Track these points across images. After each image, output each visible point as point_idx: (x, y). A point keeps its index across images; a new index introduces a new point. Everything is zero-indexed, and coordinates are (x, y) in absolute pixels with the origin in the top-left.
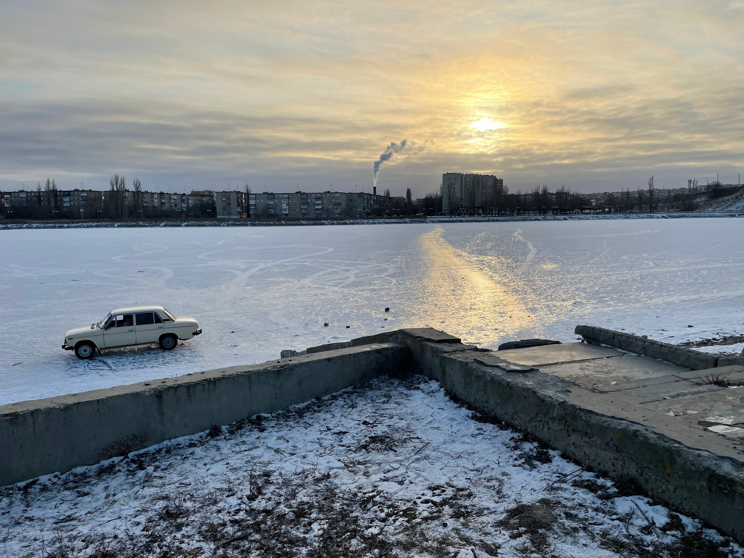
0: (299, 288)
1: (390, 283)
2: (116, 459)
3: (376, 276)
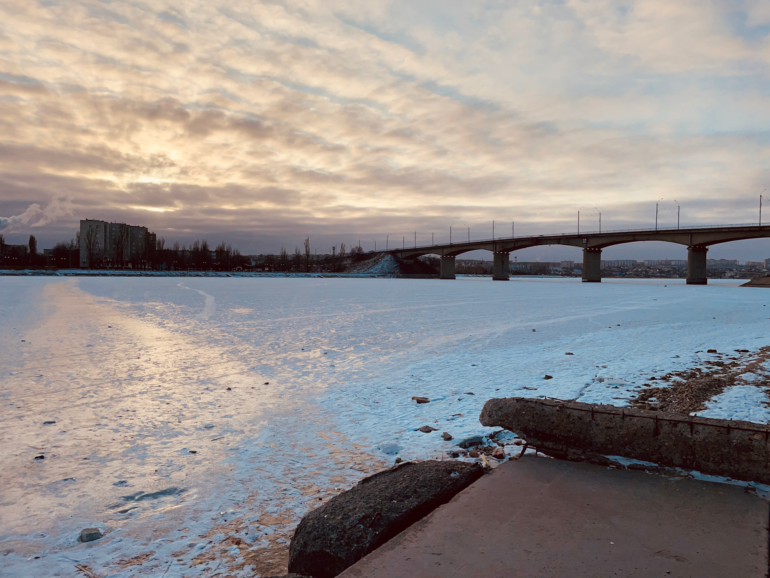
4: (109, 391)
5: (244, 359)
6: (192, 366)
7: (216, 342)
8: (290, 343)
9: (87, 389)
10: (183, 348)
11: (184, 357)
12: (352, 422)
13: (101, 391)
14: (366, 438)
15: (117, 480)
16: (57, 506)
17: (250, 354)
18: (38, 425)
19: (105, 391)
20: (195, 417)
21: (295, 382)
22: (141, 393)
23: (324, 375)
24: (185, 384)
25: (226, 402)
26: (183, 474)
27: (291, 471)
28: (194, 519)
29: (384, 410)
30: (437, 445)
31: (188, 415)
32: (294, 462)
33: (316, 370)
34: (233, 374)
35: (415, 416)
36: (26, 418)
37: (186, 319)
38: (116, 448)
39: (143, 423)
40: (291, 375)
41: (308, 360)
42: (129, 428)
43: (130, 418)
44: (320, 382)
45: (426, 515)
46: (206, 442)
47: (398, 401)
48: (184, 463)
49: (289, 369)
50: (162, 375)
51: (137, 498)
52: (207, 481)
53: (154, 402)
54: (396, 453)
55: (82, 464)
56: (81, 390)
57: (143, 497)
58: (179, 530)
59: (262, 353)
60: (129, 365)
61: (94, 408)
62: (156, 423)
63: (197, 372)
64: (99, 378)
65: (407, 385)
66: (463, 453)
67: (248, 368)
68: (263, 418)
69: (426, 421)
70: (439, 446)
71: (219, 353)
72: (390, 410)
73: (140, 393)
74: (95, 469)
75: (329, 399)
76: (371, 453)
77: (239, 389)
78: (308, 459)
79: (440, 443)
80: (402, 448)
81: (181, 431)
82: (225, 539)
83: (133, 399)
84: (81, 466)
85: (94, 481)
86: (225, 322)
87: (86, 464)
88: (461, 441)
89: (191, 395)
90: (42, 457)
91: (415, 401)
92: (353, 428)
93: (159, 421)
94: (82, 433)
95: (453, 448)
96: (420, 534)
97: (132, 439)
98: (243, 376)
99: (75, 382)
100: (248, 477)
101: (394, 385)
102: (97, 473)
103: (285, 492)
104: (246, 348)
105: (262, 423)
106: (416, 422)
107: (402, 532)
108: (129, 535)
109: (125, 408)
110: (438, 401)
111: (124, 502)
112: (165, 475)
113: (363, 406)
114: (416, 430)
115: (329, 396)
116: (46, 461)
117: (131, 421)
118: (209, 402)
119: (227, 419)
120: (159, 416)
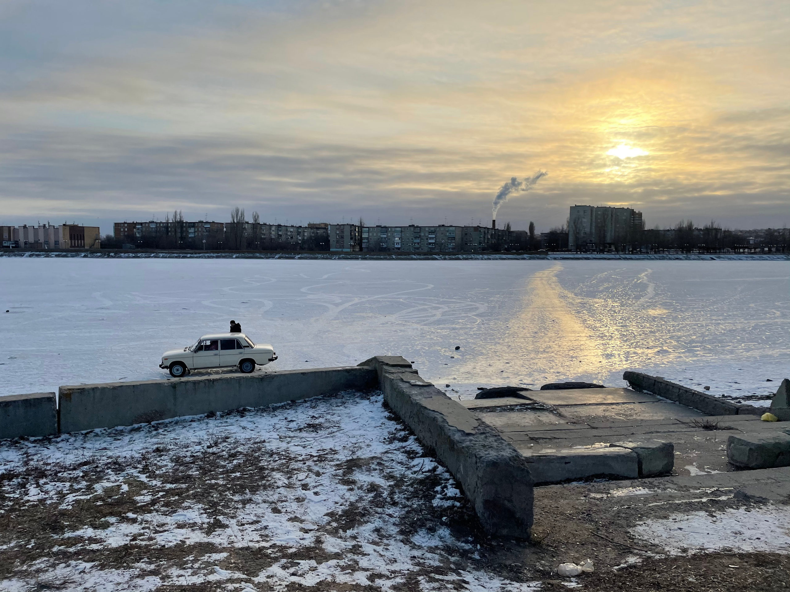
0: (383, 324)
1: (474, 323)
2: (143, 424)
3: (463, 315)
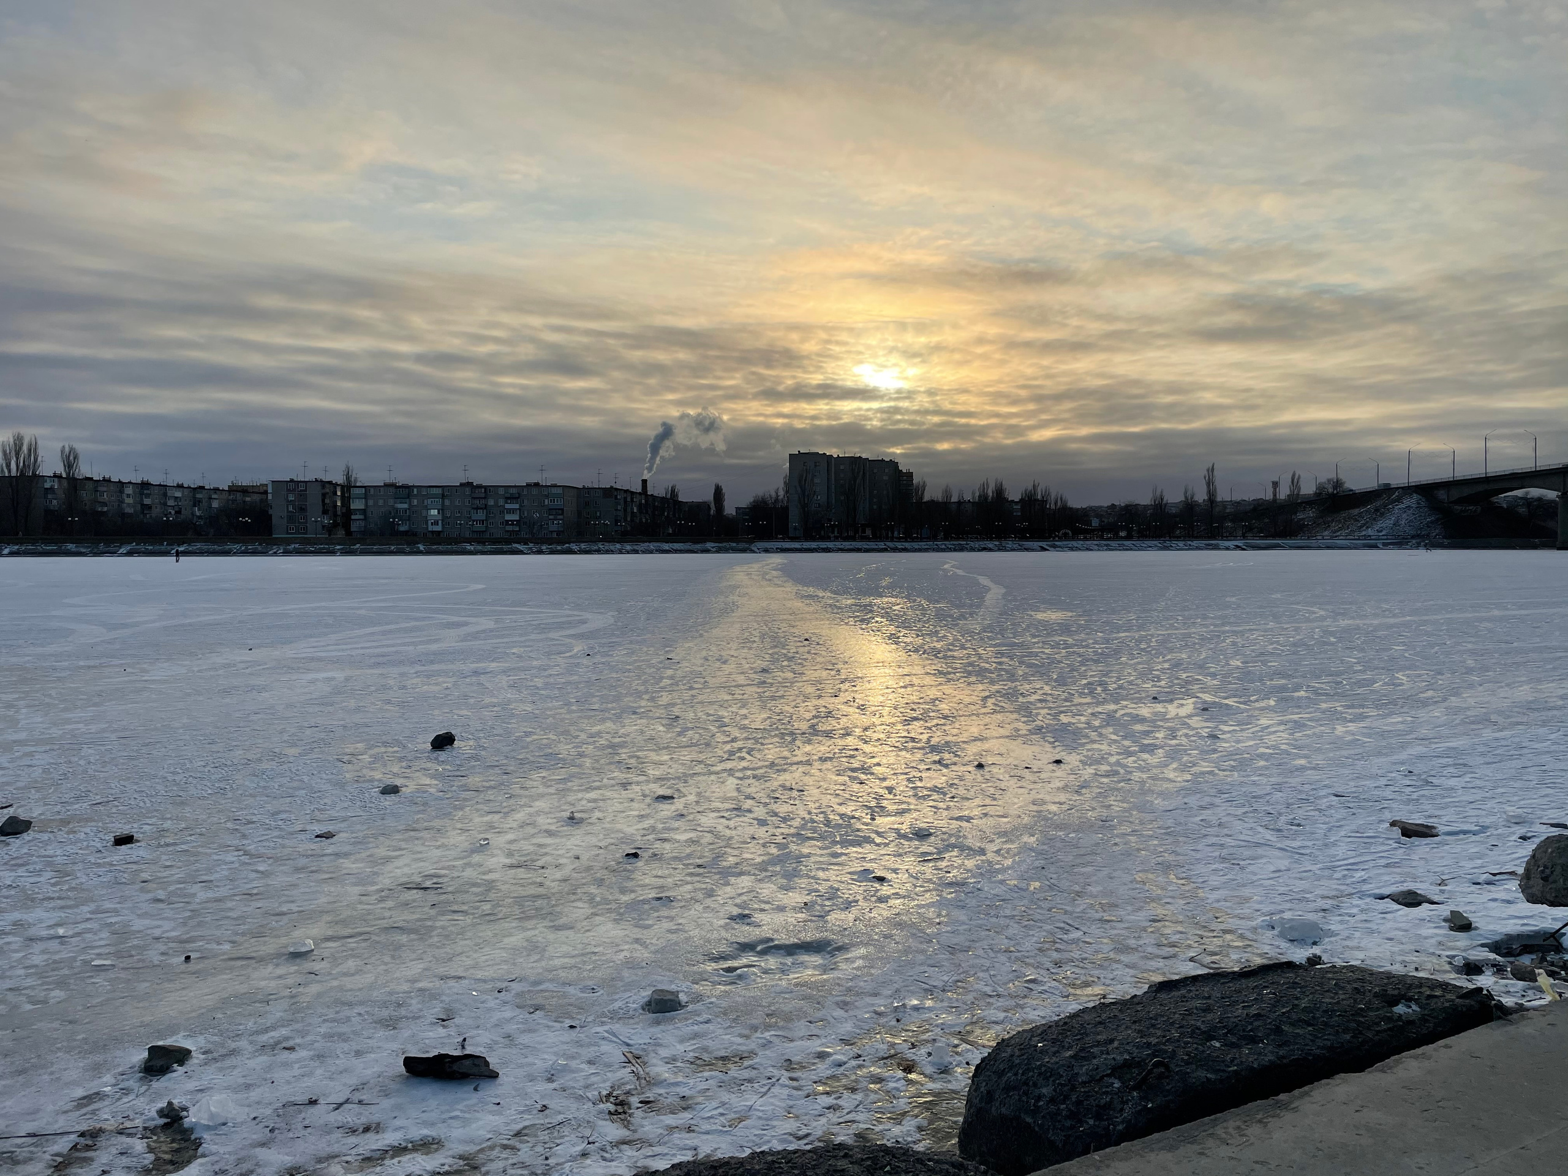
4: (772, 752)
5: (1026, 711)
6: (924, 717)
7: (981, 673)
8: (1130, 683)
9: (739, 744)
10: (916, 681)
11: (914, 698)
12: (1223, 859)
13: (759, 750)
14: (1247, 900)
15: (736, 911)
16: (632, 943)
17: (1040, 701)
18: (648, 800)
19: (767, 751)
20: (901, 813)
21: (1118, 763)
22: (823, 760)
23: (1190, 754)
24: (901, 750)
25: (968, 790)
26: (851, 917)
27: (1057, 946)
28: (844, 1005)
29: (1310, 844)
30: (1426, 938)
31: (891, 808)
32: (1067, 927)
33: (1174, 742)
34: (997, 738)
35: (1387, 866)
36: (634, 786)
37: (939, 629)
38: (752, 853)
39: (810, 813)
40: (1114, 749)
41: (1160, 720)
42: (785, 820)
43: (792, 802)
44: (1175, 769)
45: (1290, 1091)
46: (909, 863)
47: (1354, 827)
48: (858, 897)
49: (1114, 737)
50: (866, 729)
51: (759, 948)
52: (886, 937)
53: (840, 777)
54: (1315, 943)
55: (691, 874)
56: (728, 747)
57: (769, 948)
58: (810, 1022)
59: (1066, 700)
60: (817, 708)
61: (741, 779)
62: (832, 817)
63: (930, 729)
64: (762, 727)
65: (1388, 793)
66: (1494, 966)
67: (1029, 727)
68: (1030, 830)
69: (1415, 879)
70: (1433, 941)
71: (981, 695)
72: (1326, 845)
73: (820, 759)
74: (709, 886)
75: (1185, 806)
76: (1249, 935)
77: (998, 767)
78: (1099, 925)
79: (1437, 935)
80: (1332, 934)
81: (869, 837)
82: (887, 1055)
83: (806, 768)
84: (689, 879)
85: (700, 908)
86: (1011, 636)
87: (698, 875)
88: (1498, 938)
89: (907, 770)
90: (635, 855)
91: (1397, 832)
92: (1221, 873)
93: (839, 814)
94: (708, 820)
95: (1470, 952)
96: (1254, 1130)
97: (785, 841)
98: (1015, 743)
99: (724, 731)
100: (967, 944)
101: (1354, 789)
102: (710, 894)
103: (1031, 986)
104: (1037, 689)
105: (1026, 839)
106: (1386, 878)
107: (1213, 1117)
108: (725, 1014)
109: (788, 784)
110: (1462, 836)
111: (737, 952)
112: (818, 914)
113: (1260, 829)
114: (1382, 898)
115: (1186, 800)
116: (640, 864)
117: (790, 808)
118: (936, 787)
119: (959, 823)
120: (840, 804)
